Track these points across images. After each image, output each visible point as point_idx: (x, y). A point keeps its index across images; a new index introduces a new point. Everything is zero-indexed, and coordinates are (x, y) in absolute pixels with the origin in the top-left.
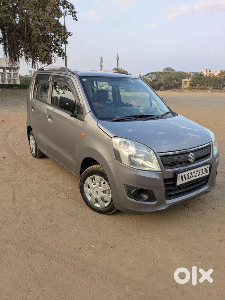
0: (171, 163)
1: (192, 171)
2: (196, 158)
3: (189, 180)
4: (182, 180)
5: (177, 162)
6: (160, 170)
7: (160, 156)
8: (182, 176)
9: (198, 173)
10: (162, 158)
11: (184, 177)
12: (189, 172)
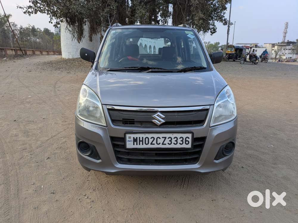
0: (123, 119)
1: (156, 136)
2: (166, 121)
3: (149, 146)
4: (135, 143)
5: (134, 120)
6: (105, 125)
7: (109, 109)
8: (134, 138)
9: (167, 141)
10: (111, 112)
11: (140, 141)
12: (150, 136)
